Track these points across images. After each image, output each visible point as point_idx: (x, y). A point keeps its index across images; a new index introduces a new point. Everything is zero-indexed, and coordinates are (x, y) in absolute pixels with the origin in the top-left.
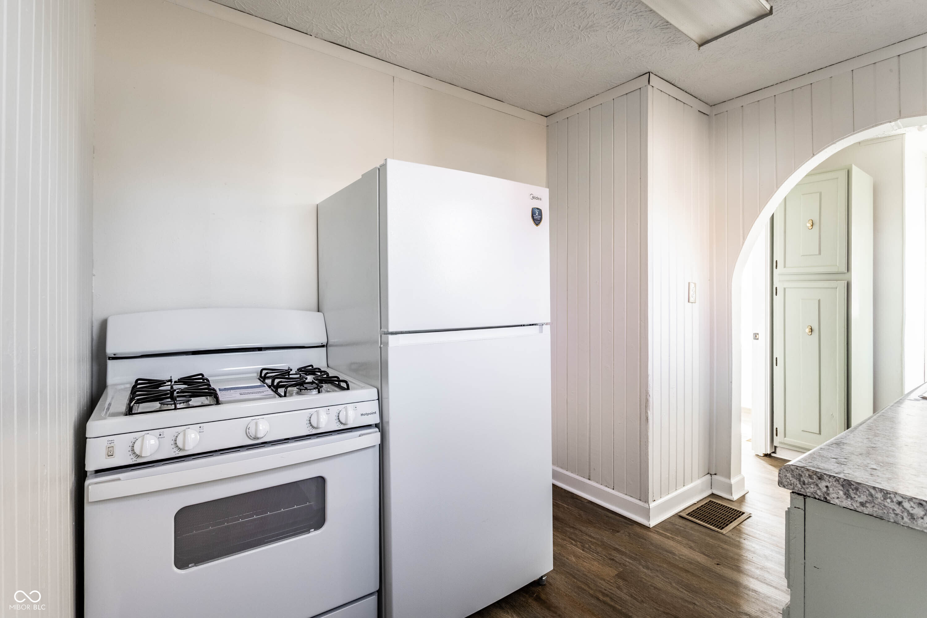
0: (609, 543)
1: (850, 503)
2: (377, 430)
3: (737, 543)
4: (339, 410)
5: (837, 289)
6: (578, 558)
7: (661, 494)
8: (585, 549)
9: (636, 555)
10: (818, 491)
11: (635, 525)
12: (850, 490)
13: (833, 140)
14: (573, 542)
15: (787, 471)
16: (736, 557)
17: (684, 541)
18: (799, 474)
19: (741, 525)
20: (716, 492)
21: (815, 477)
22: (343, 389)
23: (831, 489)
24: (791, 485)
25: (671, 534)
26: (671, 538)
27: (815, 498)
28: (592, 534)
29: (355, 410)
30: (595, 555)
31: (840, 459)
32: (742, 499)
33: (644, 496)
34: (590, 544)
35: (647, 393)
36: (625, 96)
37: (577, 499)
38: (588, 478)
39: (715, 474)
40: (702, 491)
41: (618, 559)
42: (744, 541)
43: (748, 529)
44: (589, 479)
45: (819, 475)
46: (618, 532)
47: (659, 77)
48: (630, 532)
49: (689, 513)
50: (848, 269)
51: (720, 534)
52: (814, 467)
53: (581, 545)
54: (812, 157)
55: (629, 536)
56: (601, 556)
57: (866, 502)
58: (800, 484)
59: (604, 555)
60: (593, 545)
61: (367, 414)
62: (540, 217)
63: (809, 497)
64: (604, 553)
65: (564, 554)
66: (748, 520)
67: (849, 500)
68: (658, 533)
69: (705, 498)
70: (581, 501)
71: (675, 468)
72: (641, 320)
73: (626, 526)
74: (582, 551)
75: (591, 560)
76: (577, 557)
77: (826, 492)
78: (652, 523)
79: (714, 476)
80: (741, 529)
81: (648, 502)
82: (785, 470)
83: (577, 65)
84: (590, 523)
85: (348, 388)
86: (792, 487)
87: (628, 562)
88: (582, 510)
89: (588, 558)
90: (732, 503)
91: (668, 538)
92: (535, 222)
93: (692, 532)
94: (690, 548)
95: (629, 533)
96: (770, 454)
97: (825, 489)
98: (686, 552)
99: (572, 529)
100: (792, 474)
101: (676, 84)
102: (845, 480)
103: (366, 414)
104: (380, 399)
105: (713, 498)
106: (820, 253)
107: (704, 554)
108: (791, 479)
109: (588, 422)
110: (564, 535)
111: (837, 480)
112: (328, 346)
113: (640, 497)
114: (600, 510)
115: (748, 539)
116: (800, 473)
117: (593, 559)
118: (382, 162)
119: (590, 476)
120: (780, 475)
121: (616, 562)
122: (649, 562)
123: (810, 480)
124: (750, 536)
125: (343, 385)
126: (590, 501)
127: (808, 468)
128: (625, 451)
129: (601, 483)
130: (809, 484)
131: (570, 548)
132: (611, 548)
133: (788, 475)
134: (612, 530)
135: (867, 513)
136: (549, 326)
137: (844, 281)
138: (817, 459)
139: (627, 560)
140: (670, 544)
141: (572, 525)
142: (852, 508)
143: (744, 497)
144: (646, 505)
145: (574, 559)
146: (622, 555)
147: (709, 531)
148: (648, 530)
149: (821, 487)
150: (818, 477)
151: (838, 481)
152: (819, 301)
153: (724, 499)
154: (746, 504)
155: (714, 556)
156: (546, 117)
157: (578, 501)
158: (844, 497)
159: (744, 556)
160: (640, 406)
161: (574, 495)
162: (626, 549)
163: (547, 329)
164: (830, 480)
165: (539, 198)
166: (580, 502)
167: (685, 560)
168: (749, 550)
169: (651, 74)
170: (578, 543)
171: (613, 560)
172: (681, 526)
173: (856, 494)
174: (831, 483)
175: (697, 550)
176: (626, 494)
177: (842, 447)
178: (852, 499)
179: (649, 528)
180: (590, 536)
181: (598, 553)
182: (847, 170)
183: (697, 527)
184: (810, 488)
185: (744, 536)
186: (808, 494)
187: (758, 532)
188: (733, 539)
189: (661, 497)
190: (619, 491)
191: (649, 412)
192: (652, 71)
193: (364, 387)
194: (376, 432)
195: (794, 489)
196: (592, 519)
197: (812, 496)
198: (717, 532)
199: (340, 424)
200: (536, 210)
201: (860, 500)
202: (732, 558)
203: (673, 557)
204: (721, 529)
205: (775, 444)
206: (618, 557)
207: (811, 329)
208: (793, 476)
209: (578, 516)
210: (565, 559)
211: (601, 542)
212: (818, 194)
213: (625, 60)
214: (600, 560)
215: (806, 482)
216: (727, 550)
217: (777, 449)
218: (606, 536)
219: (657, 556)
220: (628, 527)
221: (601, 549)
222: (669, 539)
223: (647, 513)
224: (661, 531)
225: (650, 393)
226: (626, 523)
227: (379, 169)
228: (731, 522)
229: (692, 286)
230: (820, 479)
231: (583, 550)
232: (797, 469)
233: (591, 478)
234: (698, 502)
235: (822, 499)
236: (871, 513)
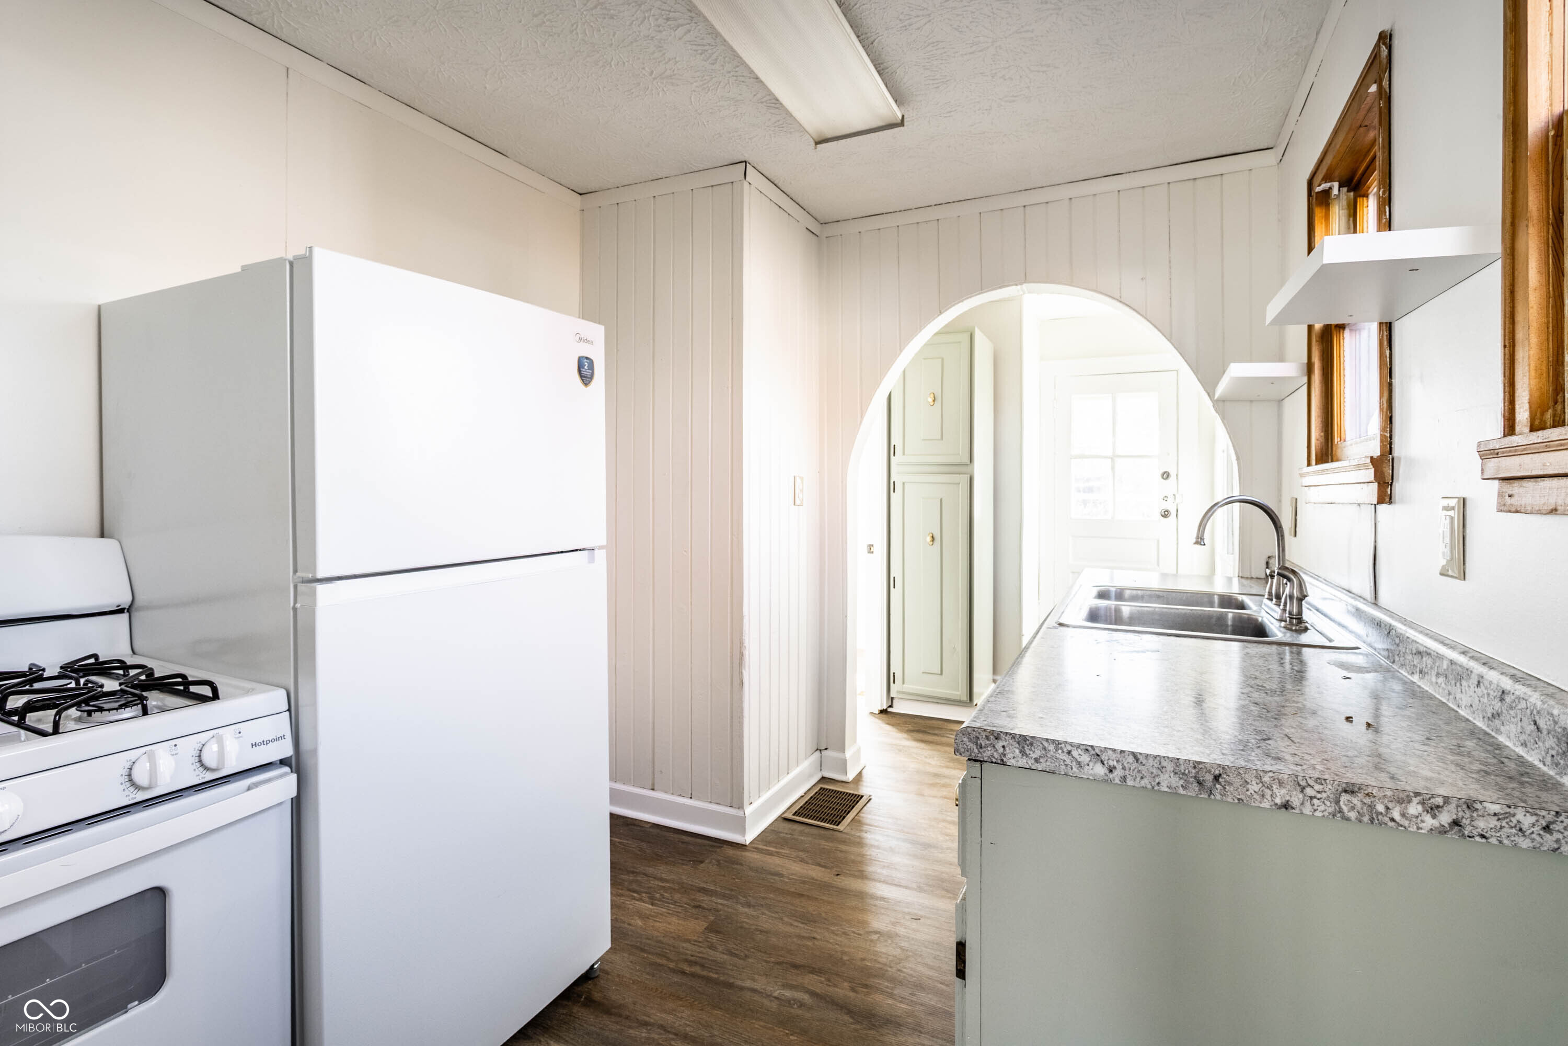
0: (690, 882)
1: (1025, 761)
2: (287, 769)
3: (858, 840)
4: (200, 742)
5: (960, 485)
6: (646, 920)
7: (759, 792)
8: (656, 902)
9: (732, 890)
10: (995, 753)
11: (725, 846)
12: (1026, 746)
13: (960, 298)
14: (635, 895)
15: (964, 735)
16: (859, 859)
17: (793, 853)
18: (976, 736)
19: (861, 814)
20: (828, 774)
21: (992, 737)
22: (202, 699)
23: (1007, 749)
24: (968, 751)
25: (776, 847)
26: (775, 854)
27: (992, 762)
28: (663, 875)
29: (240, 737)
30: (672, 906)
31: (1011, 712)
32: (859, 776)
33: (736, 800)
34: (662, 891)
35: (741, 643)
36: (710, 188)
37: (634, 825)
38: (650, 788)
39: (826, 749)
40: (811, 776)
41: (706, 904)
42: (866, 835)
43: (869, 816)
44: (653, 789)
45: (996, 735)
46: (702, 862)
47: (758, 170)
48: (719, 858)
49: (796, 812)
50: (971, 459)
51: (837, 833)
52: (989, 726)
53: (649, 897)
54: (938, 315)
55: (719, 864)
56: (681, 907)
57: (1040, 756)
58: (977, 748)
59: (686, 904)
60: (666, 892)
61: (265, 743)
62: (591, 371)
63: (986, 762)
64: (684, 900)
65: (622, 918)
66: (868, 805)
67: (1024, 757)
68: (758, 850)
69: (814, 785)
70: (640, 826)
71: (777, 750)
72: (732, 534)
73: (713, 851)
74: (650, 906)
75: (666, 916)
76: (644, 917)
77: (1002, 754)
78: (749, 837)
79: (824, 752)
80: (861, 819)
81: (743, 808)
82: (961, 735)
83: (641, 127)
84: (657, 858)
85: (216, 696)
86: (968, 753)
87: (722, 904)
88: (642, 841)
89: (661, 914)
90: (847, 785)
91: (771, 854)
92: (583, 380)
93: (802, 838)
94: (801, 861)
95: (718, 861)
96: (886, 710)
97: (1001, 750)
98: (797, 869)
99: (631, 875)
100: (968, 738)
101: (780, 185)
102: (1020, 735)
103: (263, 741)
104: (293, 710)
105: (824, 783)
106: (942, 438)
107: (820, 865)
108: (967, 744)
109: (651, 698)
110: (620, 887)
111: (1013, 736)
112: (133, 609)
113: (731, 803)
114: (672, 835)
115: (869, 832)
116: (978, 735)
117: (669, 913)
118: (301, 251)
119: (653, 784)
120: (956, 741)
121: (704, 908)
122: (750, 896)
123: (987, 742)
124: (871, 826)
125: (206, 691)
126: (654, 824)
127: (985, 728)
128: (709, 736)
129: (671, 792)
130: (986, 746)
131: (631, 907)
132: (694, 890)
133: (965, 739)
134: (693, 861)
135: (1041, 769)
136: (603, 552)
137: (966, 475)
138: (990, 716)
139: (719, 901)
140: (774, 862)
141: (632, 869)
142: (1027, 767)
143: (860, 774)
144: (740, 813)
145: (639, 923)
146: (711, 896)
147: (822, 832)
148: (746, 849)
149: (998, 749)
150: (995, 737)
151: (1014, 738)
152: (941, 500)
153: (836, 783)
154: (865, 784)
155: (832, 865)
156: (581, 194)
157: (635, 828)
158: (1020, 755)
159: (867, 855)
160: (732, 663)
161: (629, 820)
162: (715, 885)
163: (601, 555)
164: (1006, 738)
165: (588, 341)
166: (639, 828)
167: (796, 880)
168: (872, 846)
169: (748, 164)
170: (644, 895)
171: (698, 907)
172: (786, 833)
173: (1030, 750)
174: (1007, 742)
175: (810, 862)
176: (711, 802)
177: (1007, 696)
178: (1027, 756)
179: (745, 845)
180: (661, 879)
181: (676, 902)
182: (970, 333)
183: (808, 830)
184: (987, 752)
185: (865, 828)
186: (986, 759)
187: (882, 819)
188: (852, 835)
189: (759, 797)
190: (699, 799)
191: (744, 671)
192: (750, 162)
193: (253, 689)
194: (285, 774)
195: (971, 755)
196: (660, 851)
197: (989, 760)
198: (833, 830)
199: (205, 772)
200: (585, 360)
201: (1034, 756)
202: (853, 862)
203: (781, 880)
204: (838, 825)
205: (892, 695)
206: (705, 900)
207: (933, 537)
208: (970, 741)
209: (639, 853)
210: (626, 926)
211: (678, 883)
212: (940, 360)
213: (713, 137)
214: (680, 913)
215: (983, 745)
216: (846, 852)
217: (894, 701)
218: (683, 873)
219: (760, 884)
220: (715, 852)
221: (679, 896)
222: (774, 855)
223: (740, 824)
224: (761, 847)
225: (746, 644)
226: (712, 846)
227: (291, 264)
228: (849, 812)
229: (798, 480)
230: (996, 739)
231: (652, 904)
232: (974, 731)
233: (655, 788)
234: (805, 794)
235: (999, 761)
236: (1044, 769)
